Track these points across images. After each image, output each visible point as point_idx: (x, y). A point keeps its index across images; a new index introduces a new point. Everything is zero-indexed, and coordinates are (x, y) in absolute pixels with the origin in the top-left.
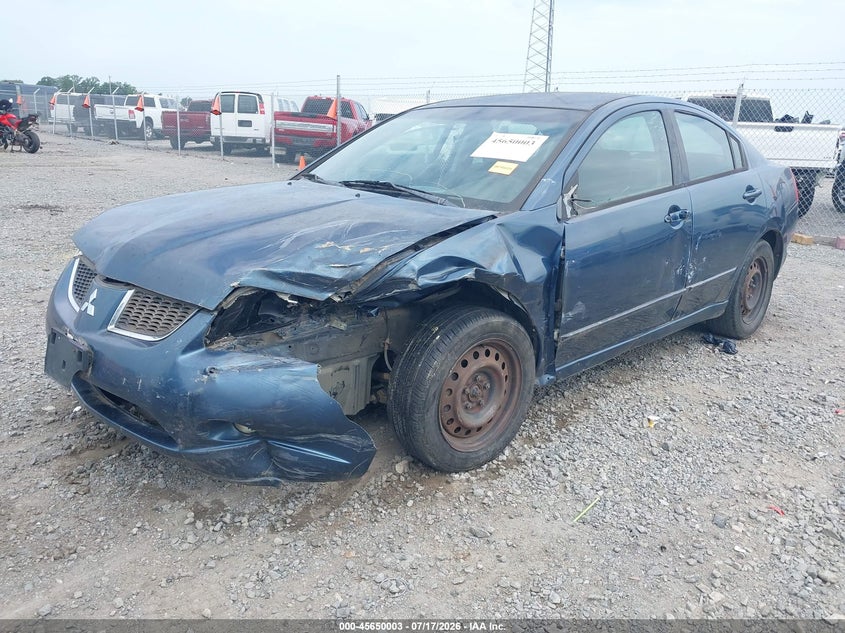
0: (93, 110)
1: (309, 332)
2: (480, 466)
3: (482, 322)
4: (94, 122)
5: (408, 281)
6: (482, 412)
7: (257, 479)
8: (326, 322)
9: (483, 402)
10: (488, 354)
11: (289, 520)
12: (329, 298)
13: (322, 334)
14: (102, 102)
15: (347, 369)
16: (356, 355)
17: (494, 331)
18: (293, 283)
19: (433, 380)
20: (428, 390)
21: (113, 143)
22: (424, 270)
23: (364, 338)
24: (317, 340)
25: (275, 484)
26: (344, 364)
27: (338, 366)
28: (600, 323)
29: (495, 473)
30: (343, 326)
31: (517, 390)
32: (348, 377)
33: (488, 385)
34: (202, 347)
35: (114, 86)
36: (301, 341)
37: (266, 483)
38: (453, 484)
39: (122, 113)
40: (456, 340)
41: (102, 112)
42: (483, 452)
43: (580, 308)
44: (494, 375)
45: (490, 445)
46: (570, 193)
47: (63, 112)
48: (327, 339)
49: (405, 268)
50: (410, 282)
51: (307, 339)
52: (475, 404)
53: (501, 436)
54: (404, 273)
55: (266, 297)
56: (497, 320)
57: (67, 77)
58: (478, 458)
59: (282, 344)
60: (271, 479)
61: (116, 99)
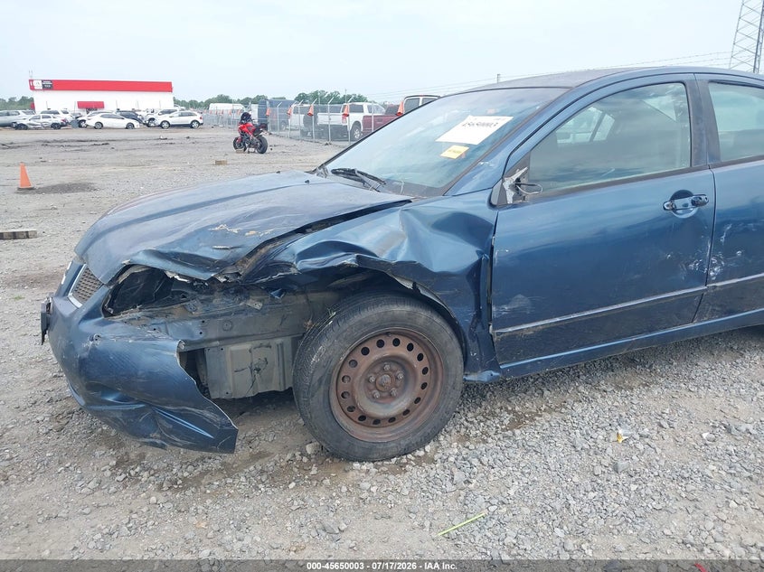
0: (316, 118)
1: (222, 309)
2: (389, 459)
3: (380, 310)
4: (315, 127)
5: (289, 265)
6: (394, 403)
7: (147, 440)
8: (240, 301)
9: (394, 392)
10: (396, 343)
11: (180, 482)
12: (213, 279)
13: (238, 312)
14: (324, 110)
15: (269, 346)
16: (276, 334)
17: (395, 320)
18: (179, 263)
19: (317, 365)
20: (312, 375)
21: (327, 144)
22: (305, 255)
23: (284, 319)
24: (232, 317)
25: (162, 447)
26: (266, 342)
27: (258, 343)
28: (558, 319)
29: (401, 468)
30: (258, 306)
31: (439, 383)
32: (272, 355)
33: (401, 376)
34: (100, 316)
35: (349, 97)
36: (215, 317)
37: (154, 445)
38: (351, 473)
39: (337, 119)
40: (345, 326)
41: (323, 119)
42: (393, 445)
43: (520, 301)
44: (406, 366)
45: (404, 438)
46: (515, 177)
47: (297, 120)
48: (242, 317)
49: (286, 252)
50: (290, 266)
51: (222, 315)
52: (385, 394)
53: (418, 430)
54: (284, 257)
55: (155, 274)
56: (401, 309)
57: (317, 92)
58: (387, 449)
59: (195, 318)
60: (158, 442)
61: (331, 107)
